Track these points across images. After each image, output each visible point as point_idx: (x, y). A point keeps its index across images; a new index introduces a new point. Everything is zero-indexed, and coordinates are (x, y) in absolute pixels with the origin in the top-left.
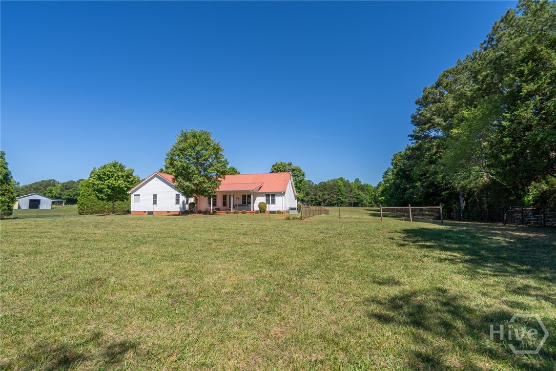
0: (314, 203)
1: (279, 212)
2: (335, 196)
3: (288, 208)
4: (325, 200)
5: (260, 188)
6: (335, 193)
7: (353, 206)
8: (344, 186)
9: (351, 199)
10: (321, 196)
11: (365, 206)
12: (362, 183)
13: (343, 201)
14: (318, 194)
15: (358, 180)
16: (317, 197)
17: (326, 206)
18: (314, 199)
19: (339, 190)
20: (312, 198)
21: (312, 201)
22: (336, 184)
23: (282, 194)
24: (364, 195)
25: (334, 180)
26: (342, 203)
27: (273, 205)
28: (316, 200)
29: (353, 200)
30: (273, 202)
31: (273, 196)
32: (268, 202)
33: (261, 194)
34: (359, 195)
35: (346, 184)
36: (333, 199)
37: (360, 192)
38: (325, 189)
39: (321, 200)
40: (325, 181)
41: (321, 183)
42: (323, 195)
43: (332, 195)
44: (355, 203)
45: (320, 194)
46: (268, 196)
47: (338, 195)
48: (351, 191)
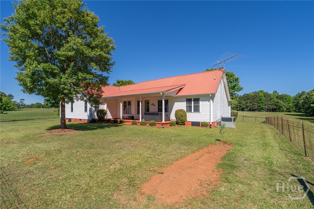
0: (238, 109)
1: (204, 125)
2: (256, 104)
3: (219, 118)
4: (247, 107)
5: (181, 89)
6: (256, 102)
7: (272, 111)
8: (265, 96)
9: (270, 106)
10: (244, 104)
11: (283, 111)
12: (279, 94)
13: (263, 108)
14: (242, 102)
15: (276, 92)
16: (241, 105)
17: (248, 111)
18: (238, 106)
19: (260, 99)
20: (237, 105)
21: (237, 107)
22: (257, 95)
23: (211, 97)
24: (282, 103)
25: (255, 93)
26: (261, 109)
27: (196, 114)
28: (240, 106)
29: (271, 107)
30: (197, 110)
31: (197, 100)
32: (189, 109)
33: (179, 99)
34: (277, 103)
35: (266, 95)
36: (254, 106)
37: (279, 101)
38: (248, 99)
39: (244, 107)
40: (248, 93)
41: (245, 94)
42: (246, 103)
43: (254, 103)
44: (273, 109)
45: (244, 102)
46: (189, 100)
47: (259, 103)
48: (271, 100)
